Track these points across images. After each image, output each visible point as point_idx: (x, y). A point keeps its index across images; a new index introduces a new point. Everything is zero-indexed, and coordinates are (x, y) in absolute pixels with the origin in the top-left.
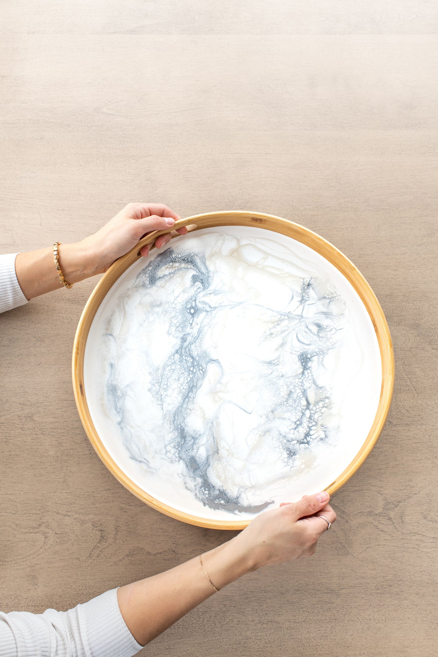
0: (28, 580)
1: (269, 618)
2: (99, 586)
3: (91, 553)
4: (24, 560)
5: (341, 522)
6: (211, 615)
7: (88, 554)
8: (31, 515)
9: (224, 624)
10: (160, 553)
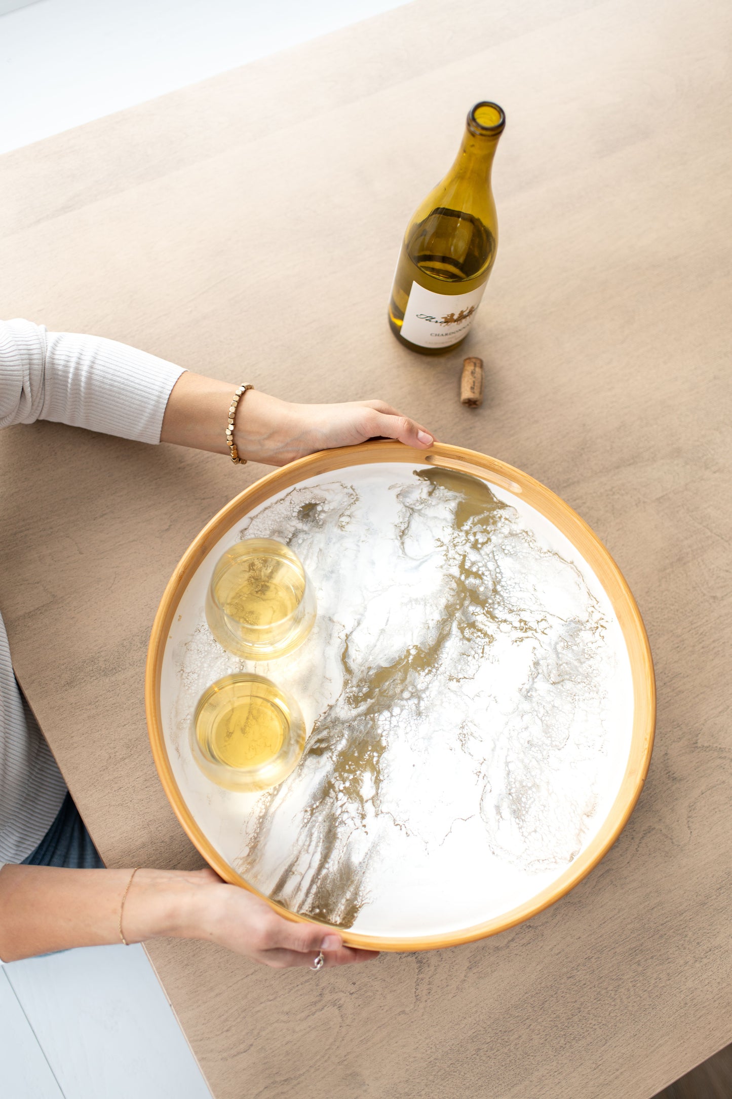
0: (347, 1083)
1: (705, 947)
2: (453, 1035)
3: (417, 994)
4: (326, 1058)
5: (725, 765)
6: (627, 987)
7: (412, 997)
8: (300, 987)
9: (651, 990)
10: (513, 940)
